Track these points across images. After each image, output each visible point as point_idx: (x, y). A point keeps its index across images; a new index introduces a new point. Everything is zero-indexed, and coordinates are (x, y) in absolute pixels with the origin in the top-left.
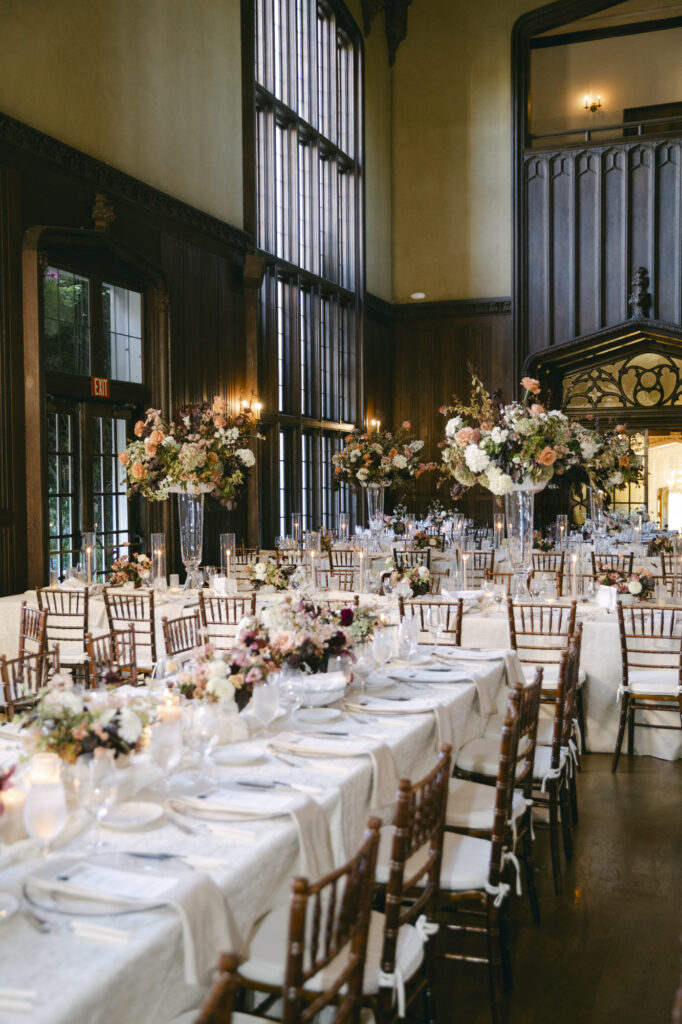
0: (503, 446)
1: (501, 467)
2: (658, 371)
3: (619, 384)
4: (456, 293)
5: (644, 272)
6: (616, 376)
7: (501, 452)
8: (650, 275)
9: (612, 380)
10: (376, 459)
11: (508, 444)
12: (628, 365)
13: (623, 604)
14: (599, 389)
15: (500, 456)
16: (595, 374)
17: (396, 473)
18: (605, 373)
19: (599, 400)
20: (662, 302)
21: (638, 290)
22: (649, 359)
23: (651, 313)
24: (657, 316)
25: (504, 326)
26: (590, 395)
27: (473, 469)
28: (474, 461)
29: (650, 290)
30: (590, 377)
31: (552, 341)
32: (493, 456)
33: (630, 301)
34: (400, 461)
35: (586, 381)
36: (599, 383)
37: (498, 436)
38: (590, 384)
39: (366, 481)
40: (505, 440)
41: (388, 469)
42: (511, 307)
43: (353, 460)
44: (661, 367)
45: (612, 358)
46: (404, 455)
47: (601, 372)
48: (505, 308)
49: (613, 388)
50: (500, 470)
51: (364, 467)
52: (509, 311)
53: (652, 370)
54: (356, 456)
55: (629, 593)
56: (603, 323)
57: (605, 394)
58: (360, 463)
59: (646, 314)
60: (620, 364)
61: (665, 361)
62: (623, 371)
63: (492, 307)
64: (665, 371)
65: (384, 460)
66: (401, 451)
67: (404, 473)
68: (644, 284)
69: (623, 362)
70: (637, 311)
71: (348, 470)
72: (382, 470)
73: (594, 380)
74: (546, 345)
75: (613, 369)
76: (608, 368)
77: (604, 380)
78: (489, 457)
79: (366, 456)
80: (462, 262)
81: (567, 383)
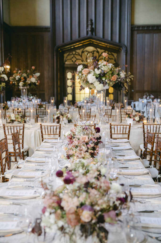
0: (100, 74)
1: (100, 81)
2: (93, 52)
3: (81, 56)
4: (32, 24)
5: (91, 20)
6: (80, 53)
7: (99, 77)
8: (94, 21)
9: (79, 55)
10: (25, 79)
11: (101, 74)
12: (84, 50)
13: (144, 124)
14: (75, 58)
15: (99, 78)
16: (74, 53)
17: (32, 84)
18: (77, 52)
19: (75, 61)
20: (97, 31)
21: (90, 26)
22: (91, 49)
23: (94, 34)
24: (95, 35)
25: (48, 36)
26: (72, 59)
27: (90, 82)
28: (91, 80)
29: (94, 26)
30: (73, 54)
31: (63, 41)
32: (97, 78)
33: (88, 30)
34: (33, 80)
35: (71, 55)
36: (75, 56)
37: (98, 72)
38: (72, 56)
39: (23, 86)
40: (100, 73)
41: (29, 82)
42: (50, 30)
43: (17, 79)
44: (94, 51)
45: (79, 48)
46: (34, 77)
47: (76, 52)
48: (48, 30)
49: (79, 57)
50: (99, 82)
51: (21, 81)
52: (49, 31)
53: (91, 52)
54: (18, 78)
55: (135, 120)
56: (79, 36)
57: (77, 59)
58: (19, 80)
59: (92, 34)
60: (81, 50)
61: (95, 49)
62: (83, 52)
63: (44, 29)
64: (95, 52)
65: (28, 79)
66: (33, 76)
67: (34, 84)
68: (92, 24)
69: (82, 49)
70: (90, 33)
71: (15, 83)
72: (27, 83)
73: (74, 55)
74: (61, 42)
75: (79, 51)
76: (78, 51)
77: (77, 55)
78: (96, 78)
79: (22, 78)
80: (34, 13)
81: (65, 55)
